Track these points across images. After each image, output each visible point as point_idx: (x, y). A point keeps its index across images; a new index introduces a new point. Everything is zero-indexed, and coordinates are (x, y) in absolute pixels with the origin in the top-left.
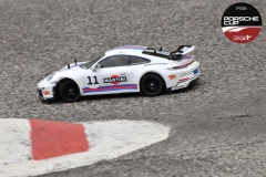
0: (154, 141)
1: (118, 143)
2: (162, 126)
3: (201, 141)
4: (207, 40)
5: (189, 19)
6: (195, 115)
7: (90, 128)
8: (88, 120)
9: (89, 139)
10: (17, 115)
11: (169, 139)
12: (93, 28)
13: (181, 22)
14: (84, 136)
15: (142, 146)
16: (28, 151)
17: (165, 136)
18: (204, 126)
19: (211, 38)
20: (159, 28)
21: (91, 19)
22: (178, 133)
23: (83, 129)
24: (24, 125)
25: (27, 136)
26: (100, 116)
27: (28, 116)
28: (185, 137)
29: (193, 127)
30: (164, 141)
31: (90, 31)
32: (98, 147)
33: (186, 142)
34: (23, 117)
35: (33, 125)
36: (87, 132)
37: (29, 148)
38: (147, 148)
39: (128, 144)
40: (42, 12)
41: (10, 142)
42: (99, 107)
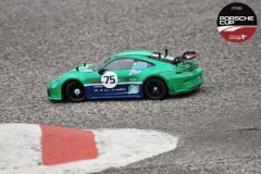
0: (162, 151)
1: (127, 151)
2: (170, 136)
3: (208, 153)
4: (218, 52)
5: (201, 31)
6: (203, 126)
7: (101, 135)
8: (98, 127)
9: (98, 146)
10: (29, 121)
11: (177, 149)
12: (106, 37)
13: (193, 34)
14: (93, 143)
15: (151, 156)
16: (38, 156)
17: (173, 146)
18: (212, 139)
19: (222, 51)
20: (171, 40)
21: (105, 28)
22: (186, 143)
23: (93, 136)
24: (35, 131)
25: (37, 142)
26: (110, 124)
27: (40, 122)
28: (193, 148)
29: (201, 139)
31: (104, 40)
32: (107, 154)
33: (193, 153)
34: (35, 122)
36: (96, 139)
37: (40, 153)
38: (155, 157)
39: (137, 152)
40: (57, 20)
41: (21, 147)
42: (110, 116)
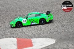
1: (41, 44)
2: (53, 40)
3: (64, 44)
4: (66, 16)
6: (62, 36)
7: (33, 40)
8: (33, 38)
9: (33, 43)
10: (13, 37)
11: (55, 43)
13: (58, 11)
14: (31, 42)
15: (48, 45)
16: (16, 47)
17: (54, 42)
18: (65, 40)
19: (67, 15)
21: (33, 10)
22: (58, 41)
23: (31, 40)
24: (15, 40)
25: (16, 43)
26: (36, 37)
27: (16, 37)
28: (60, 43)
29: (62, 40)
30: (54, 44)
33: (60, 44)
34: (15, 37)
35: (17, 40)
39: (44, 44)
40: (20, 9)
41: (11, 44)
42: (36, 35)
